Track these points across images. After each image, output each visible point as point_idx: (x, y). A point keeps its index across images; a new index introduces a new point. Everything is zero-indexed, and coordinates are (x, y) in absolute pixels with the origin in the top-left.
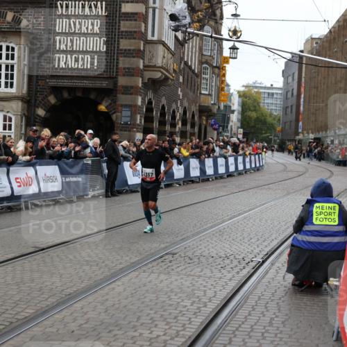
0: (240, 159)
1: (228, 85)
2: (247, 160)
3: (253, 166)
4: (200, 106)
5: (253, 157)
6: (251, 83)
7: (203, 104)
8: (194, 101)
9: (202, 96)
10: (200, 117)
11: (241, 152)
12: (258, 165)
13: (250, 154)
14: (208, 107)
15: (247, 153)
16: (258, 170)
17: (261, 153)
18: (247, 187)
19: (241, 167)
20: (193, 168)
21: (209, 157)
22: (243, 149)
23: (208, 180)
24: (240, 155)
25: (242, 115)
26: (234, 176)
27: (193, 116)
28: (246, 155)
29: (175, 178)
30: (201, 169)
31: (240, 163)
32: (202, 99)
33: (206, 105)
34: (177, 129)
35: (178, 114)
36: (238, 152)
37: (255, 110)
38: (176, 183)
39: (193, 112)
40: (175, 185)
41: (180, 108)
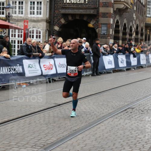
4: (146, 24)
7: (147, 23)
8: (143, 21)
9: (147, 18)
10: (146, 30)
20: (142, 59)
27: (142, 30)
29: (132, 65)
30: (147, 60)
32: (147, 20)
33: (150, 23)
34: (133, 37)
35: (133, 28)
38: (133, 68)
39: (142, 27)
40: (132, 69)
41: (135, 25)
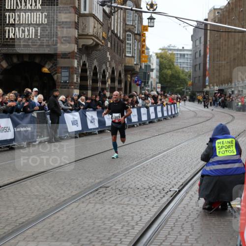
0: (159, 108)
1: (148, 49)
2: (165, 108)
3: (170, 113)
5: (169, 107)
6: (166, 46)
7: (127, 65)
8: (121, 62)
9: (127, 58)
10: (126, 75)
11: (159, 103)
12: (173, 113)
13: (167, 104)
14: (132, 67)
15: (165, 103)
16: (174, 117)
17: (176, 103)
18: (165, 131)
19: (160, 115)
21: (134, 107)
22: (161, 100)
23: (133, 126)
24: (159, 105)
25: (159, 72)
26: (154, 122)
27: (120, 75)
28: (164, 105)
29: (107, 125)
31: (159, 112)
32: (126, 61)
33: (130, 65)
34: (107, 86)
35: (108, 73)
36: (157, 103)
37: (170, 68)
38: (108, 129)
39: (120, 71)
40: (107, 131)
41: (109, 68)
